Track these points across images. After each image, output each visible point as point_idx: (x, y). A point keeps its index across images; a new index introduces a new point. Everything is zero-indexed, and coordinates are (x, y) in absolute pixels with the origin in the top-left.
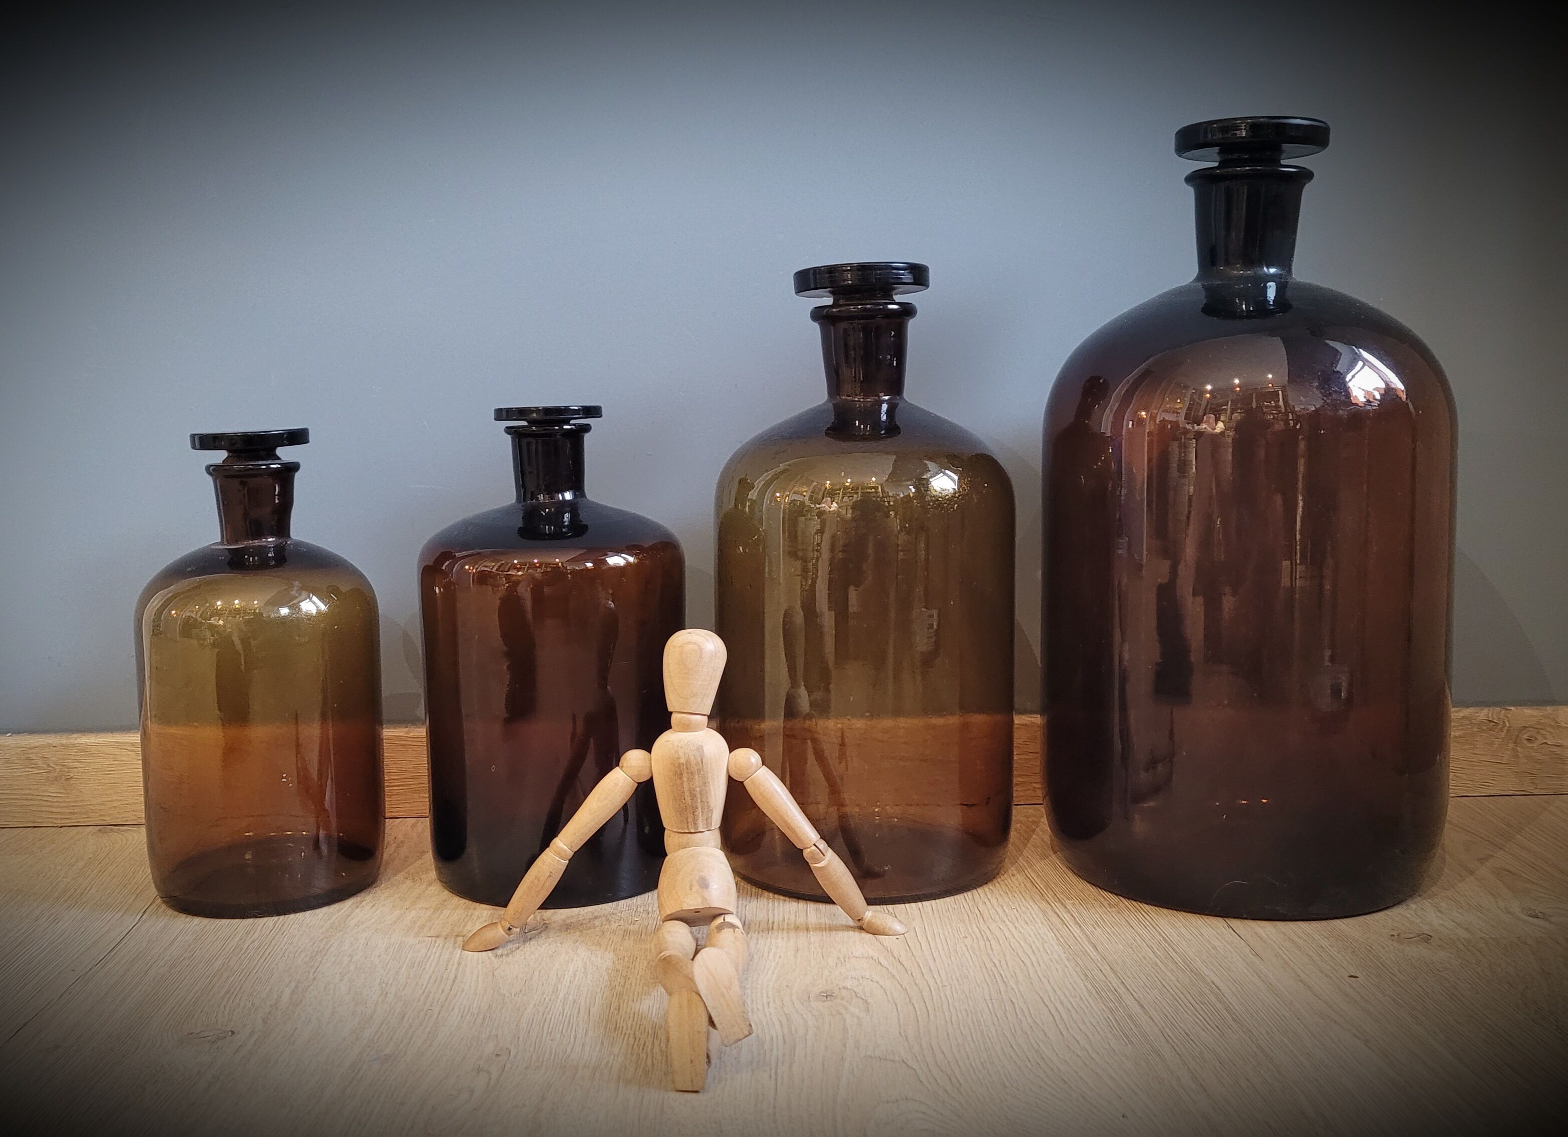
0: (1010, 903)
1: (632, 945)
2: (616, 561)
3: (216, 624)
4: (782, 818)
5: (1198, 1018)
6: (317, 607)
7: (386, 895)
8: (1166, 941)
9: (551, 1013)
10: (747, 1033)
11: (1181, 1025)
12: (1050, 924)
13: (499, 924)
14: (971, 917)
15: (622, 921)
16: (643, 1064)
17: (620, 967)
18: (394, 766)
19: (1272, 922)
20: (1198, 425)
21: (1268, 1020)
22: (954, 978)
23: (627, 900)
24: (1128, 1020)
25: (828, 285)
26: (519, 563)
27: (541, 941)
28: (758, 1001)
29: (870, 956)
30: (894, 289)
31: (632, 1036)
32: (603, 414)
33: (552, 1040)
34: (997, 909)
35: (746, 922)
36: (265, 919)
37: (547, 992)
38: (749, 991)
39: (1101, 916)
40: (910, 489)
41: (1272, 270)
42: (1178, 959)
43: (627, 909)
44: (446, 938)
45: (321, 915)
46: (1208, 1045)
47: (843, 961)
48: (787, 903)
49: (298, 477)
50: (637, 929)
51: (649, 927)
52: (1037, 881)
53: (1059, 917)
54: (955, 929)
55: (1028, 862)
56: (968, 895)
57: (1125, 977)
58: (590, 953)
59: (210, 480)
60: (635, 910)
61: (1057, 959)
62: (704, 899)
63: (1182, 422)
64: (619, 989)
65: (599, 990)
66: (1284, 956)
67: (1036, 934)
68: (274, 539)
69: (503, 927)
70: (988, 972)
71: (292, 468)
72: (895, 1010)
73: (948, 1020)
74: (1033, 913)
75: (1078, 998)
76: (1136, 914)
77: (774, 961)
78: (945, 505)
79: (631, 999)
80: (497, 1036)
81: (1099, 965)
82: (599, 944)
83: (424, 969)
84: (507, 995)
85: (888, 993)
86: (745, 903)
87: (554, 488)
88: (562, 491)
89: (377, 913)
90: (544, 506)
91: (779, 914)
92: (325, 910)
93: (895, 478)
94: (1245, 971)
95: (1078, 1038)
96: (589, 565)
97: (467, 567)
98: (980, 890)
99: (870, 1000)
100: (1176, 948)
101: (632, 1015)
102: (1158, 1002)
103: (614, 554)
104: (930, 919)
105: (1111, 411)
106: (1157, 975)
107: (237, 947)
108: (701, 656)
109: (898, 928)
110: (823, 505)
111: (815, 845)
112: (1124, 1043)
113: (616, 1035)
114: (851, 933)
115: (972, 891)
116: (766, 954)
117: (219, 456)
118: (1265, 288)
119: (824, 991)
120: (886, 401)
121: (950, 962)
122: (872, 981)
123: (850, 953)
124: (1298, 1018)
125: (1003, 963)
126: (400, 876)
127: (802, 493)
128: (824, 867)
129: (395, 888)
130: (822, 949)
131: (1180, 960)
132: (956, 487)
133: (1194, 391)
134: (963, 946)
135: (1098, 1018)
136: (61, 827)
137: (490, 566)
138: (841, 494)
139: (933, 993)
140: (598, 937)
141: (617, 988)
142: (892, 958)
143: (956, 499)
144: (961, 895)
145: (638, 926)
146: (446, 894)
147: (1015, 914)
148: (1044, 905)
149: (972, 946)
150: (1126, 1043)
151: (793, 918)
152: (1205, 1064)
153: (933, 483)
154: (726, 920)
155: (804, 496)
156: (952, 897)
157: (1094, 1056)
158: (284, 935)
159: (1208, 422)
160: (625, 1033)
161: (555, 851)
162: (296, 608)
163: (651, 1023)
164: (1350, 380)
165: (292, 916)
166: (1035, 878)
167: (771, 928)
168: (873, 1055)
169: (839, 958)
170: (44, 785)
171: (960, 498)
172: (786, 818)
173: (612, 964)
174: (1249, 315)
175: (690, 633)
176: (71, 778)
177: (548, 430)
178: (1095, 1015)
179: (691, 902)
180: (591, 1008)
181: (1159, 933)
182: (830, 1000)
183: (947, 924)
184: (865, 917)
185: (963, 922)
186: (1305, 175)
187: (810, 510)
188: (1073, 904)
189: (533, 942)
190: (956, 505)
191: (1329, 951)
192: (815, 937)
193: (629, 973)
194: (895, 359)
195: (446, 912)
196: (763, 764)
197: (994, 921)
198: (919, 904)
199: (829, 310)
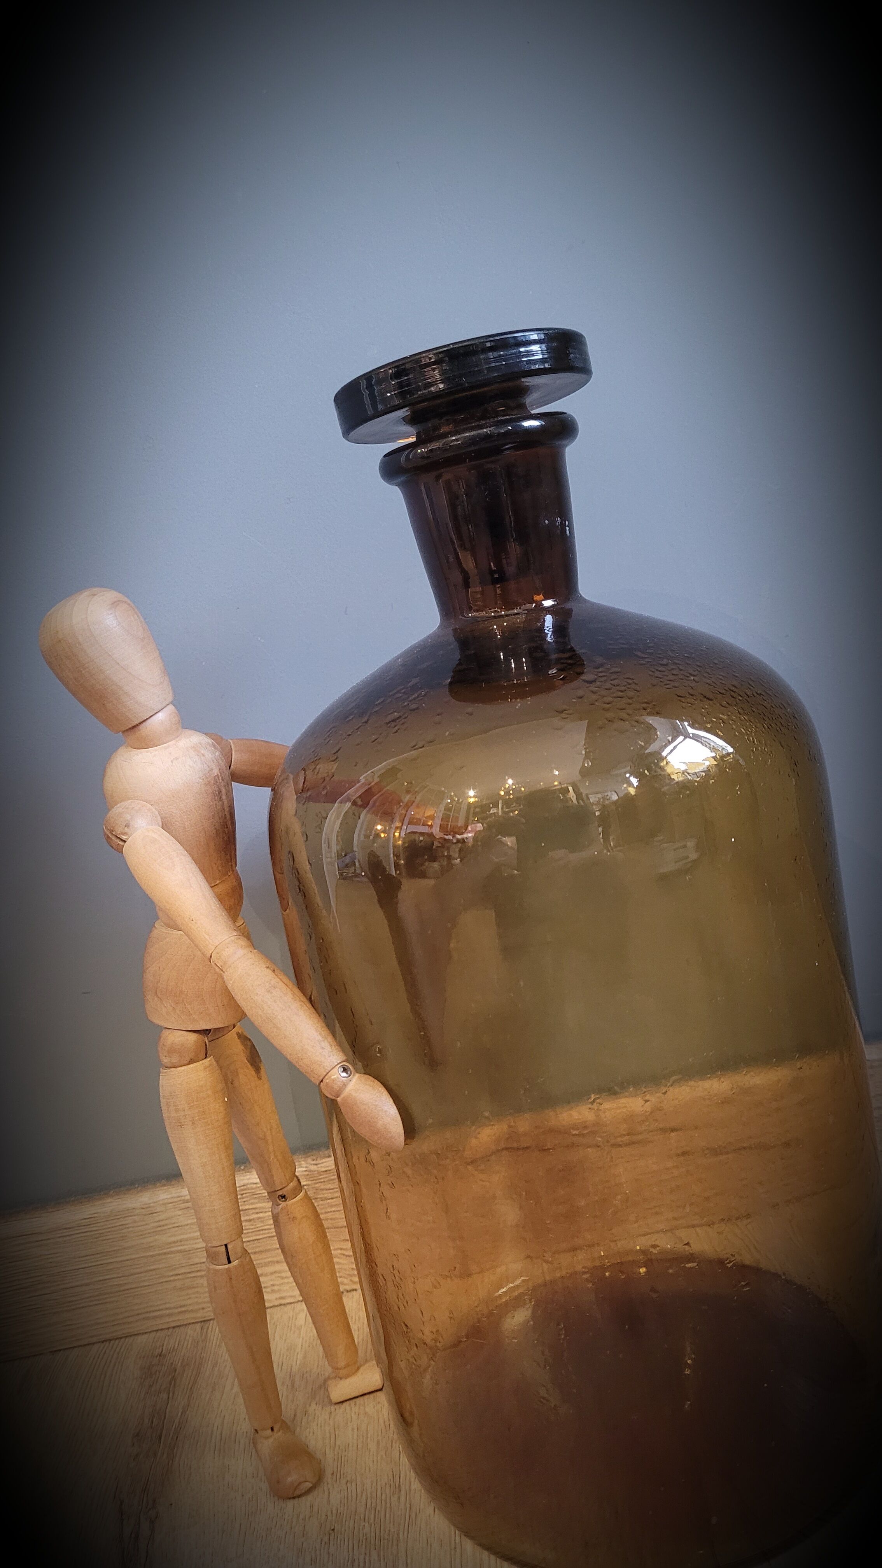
25: (399, 403)
30: (527, 389)
93: (595, 761)
120: (550, 607)
199: (409, 453)
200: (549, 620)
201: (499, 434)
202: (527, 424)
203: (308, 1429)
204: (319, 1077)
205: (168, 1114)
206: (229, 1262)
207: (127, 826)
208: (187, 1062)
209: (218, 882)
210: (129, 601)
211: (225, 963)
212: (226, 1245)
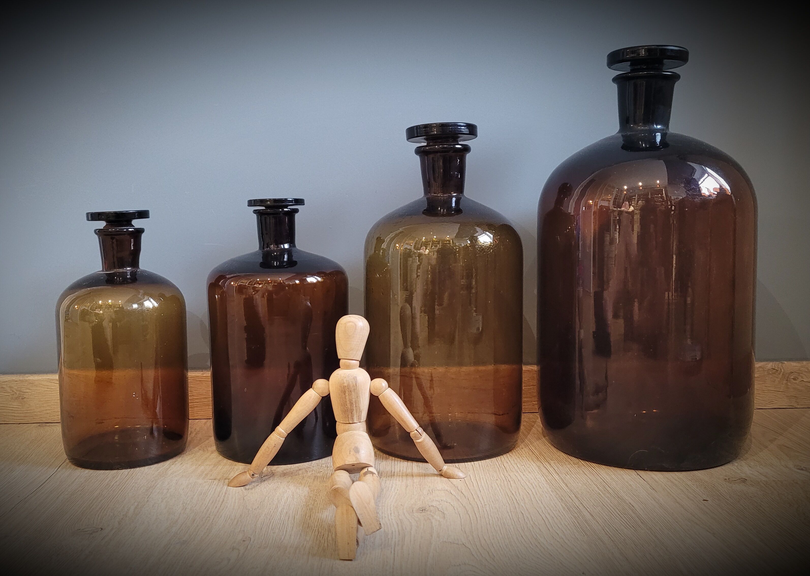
0: (521, 462)
1: (318, 484)
2: (311, 280)
3: (99, 313)
4: (399, 416)
5: (623, 522)
6: (153, 304)
7: (188, 458)
8: (604, 482)
9: (274, 518)
10: (378, 528)
11: (613, 525)
12: (542, 473)
13: (247, 472)
14: (500, 470)
15: (313, 472)
16: (323, 545)
17: (312, 495)
18: (195, 392)
19: (661, 472)
20: (620, 208)
21: (660, 523)
22: (491, 501)
23: (317, 461)
24: (585, 523)
25: (424, 134)
26: (260, 281)
27: (270, 482)
28: (385, 513)
29: (446, 489)
30: (459, 137)
31: (317, 531)
32: (305, 204)
33: (274, 533)
34: (514, 465)
35: (380, 472)
36: (123, 470)
37: (272, 508)
38: (381, 507)
39: (569, 469)
40: (468, 242)
41: (659, 127)
42: (611, 491)
43: (317, 465)
44: (219, 481)
45: (153, 468)
46: (628, 536)
47: (431, 492)
48: (402, 462)
49: (143, 236)
50: (322, 475)
51: (328, 474)
52: (535, 451)
53: (547, 470)
54: (491, 476)
55: (530, 442)
56: (499, 458)
57: (583, 500)
58: (296, 488)
59: (96, 237)
60: (321, 466)
61: (546, 491)
62: (357, 459)
63: (611, 207)
64: (311, 506)
65: (300, 507)
66: (668, 490)
67: (535, 478)
68: (130, 269)
69: (249, 474)
70: (509, 498)
71: (140, 232)
72: (459, 517)
73: (488, 522)
74: (533, 468)
75: (557, 511)
76: (588, 468)
77: (395, 492)
78: (486, 250)
79: (317, 512)
80: (244, 531)
81: (569, 494)
82: (301, 483)
83: (207, 496)
84: (251, 509)
85: (455, 509)
86: (379, 462)
87: (279, 242)
88: (283, 244)
89: (183, 467)
90: (274, 251)
91: (397, 468)
92: (156, 465)
93: (459, 236)
94: (647, 497)
95: (558, 532)
96: (297, 282)
97: (232, 283)
98: (505, 456)
99: (445, 512)
100: (609, 485)
101: (317, 520)
102: (601, 514)
103: (310, 276)
104: (478, 471)
105: (574, 201)
106: (600, 499)
107: (107, 485)
108: (356, 329)
109: (461, 475)
110: (421, 251)
111: (416, 430)
112: (583, 535)
113: (308, 530)
114: (436, 478)
115: (501, 456)
116: (390, 488)
117: (102, 224)
118: (655, 136)
119: (421, 507)
120: (455, 196)
121: (488, 493)
122: (447, 502)
123: (435, 488)
124: (677, 522)
125: (517, 493)
126: (197, 449)
127: (409, 244)
128: (421, 442)
129: (193, 454)
130: (420, 486)
131: (612, 492)
132: (492, 241)
133: (617, 190)
134: (496, 484)
135: (568, 522)
136: (19, 424)
137: (245, 282)
138: (431, 244)
139: (480, 509)
140: (300, 480)
141: (309, 506)
142: (457, 490)
143: (492, 247)
144: (495, 459)
145: (322, 474)
146: (221, 457)
147: (523, 468)
148: (539, 463)
149: (501, 485)
150: (584, 535)
151: (405, 470)
152: (627, 546)
153: (479, 239)
154: (369, 470)
155: (411, 245)
156: (490, 459)
157: (567, 541)
158: (133, 478)
159: (625, 207)
160: (313, 530)
161: (278, 433)
162: (142, 304)
163: (327, 524)
164: (701, 184)
165: (138, 469)
166: (534, 450)
167: (393, 475)
168: (447, 541)
169: (429, 490)
170: (10, 401)
171: (494, 246)
172: (401, 416)
173: (307, 494)
174: (646, 149)
175: (350, 317)
176: (25, 398)
177: (276, 211)
178: (567, 520)
179: (350, 460)
180: (296, 516)
181: (601, 478)
182: (424, 512)
183: (487, 473)
184: (443, 469)
185: (496, 472)
186: (676, 77)
187: (415, 253)
188: (554, 463)
189: (266, 482)
190: (492, 250)
191: (692, 487)
192: (416, 480)
193: (316, 498)
194: (459, 174)
195: (220, 467)
196: (389, 387)
197: (512, 471)
198: (472, 463)
201: (449, 147)
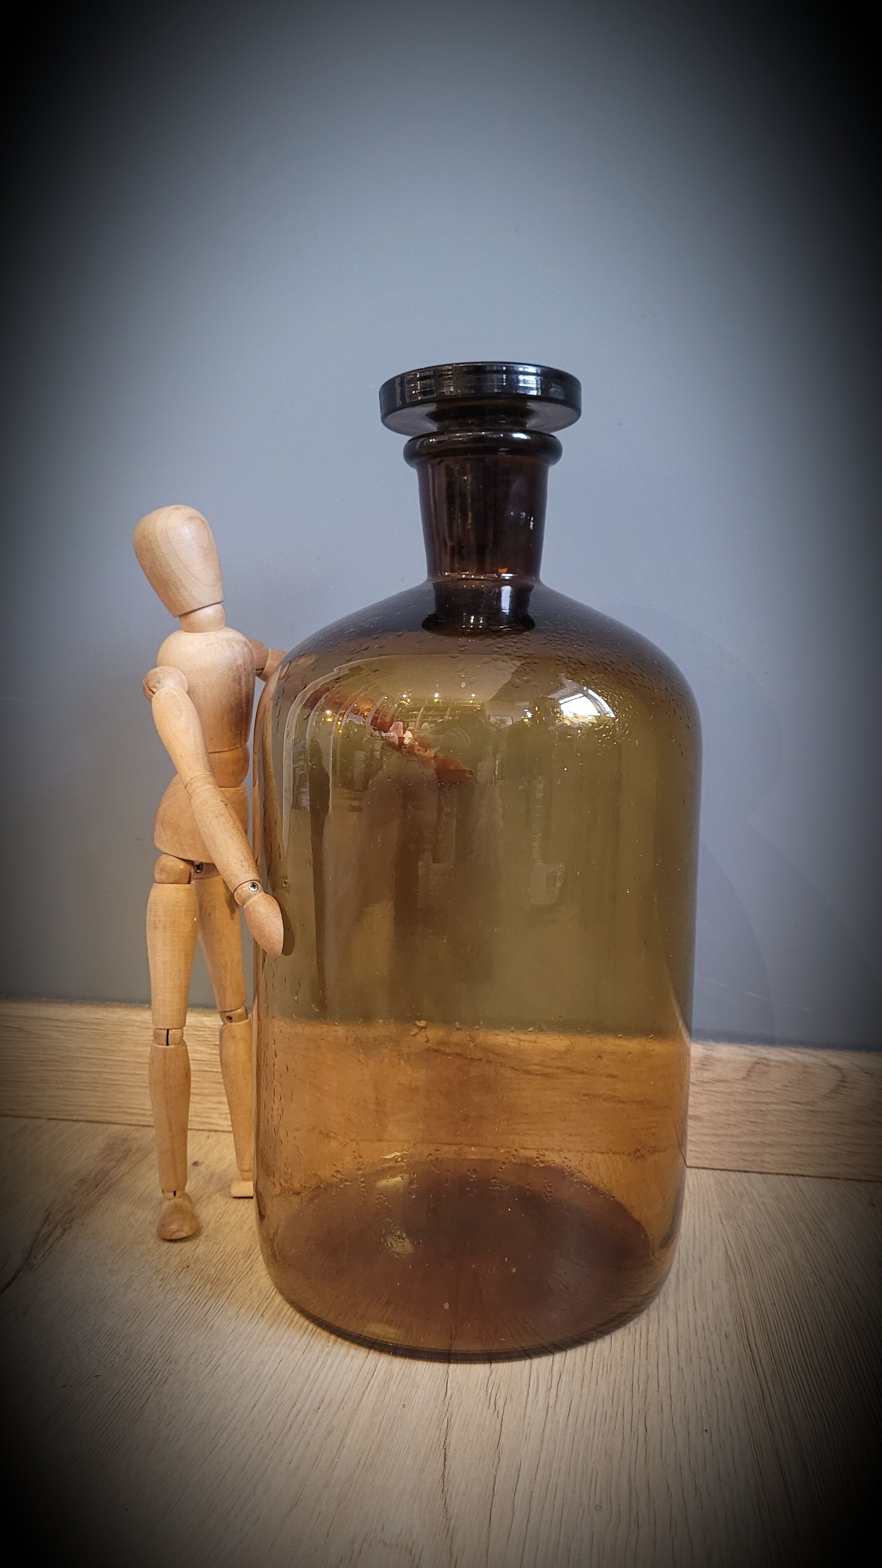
40: (526, 715)
120: (511, 580)
153: (563, 707)
155: (365, 717)
194: (532, 519)
199: (423, 442)
200: (506, 591)
201: (491, 438)
202: (516, 435)
203: (204, 1208)
204: (234, 886)
205: (150, 918)
206: (168, 1044)
207: (159, 682)
208: (171, 882)
209: (227, 749)
210: (204, 519)
211: (194, 791)
212: (168, 1030)
